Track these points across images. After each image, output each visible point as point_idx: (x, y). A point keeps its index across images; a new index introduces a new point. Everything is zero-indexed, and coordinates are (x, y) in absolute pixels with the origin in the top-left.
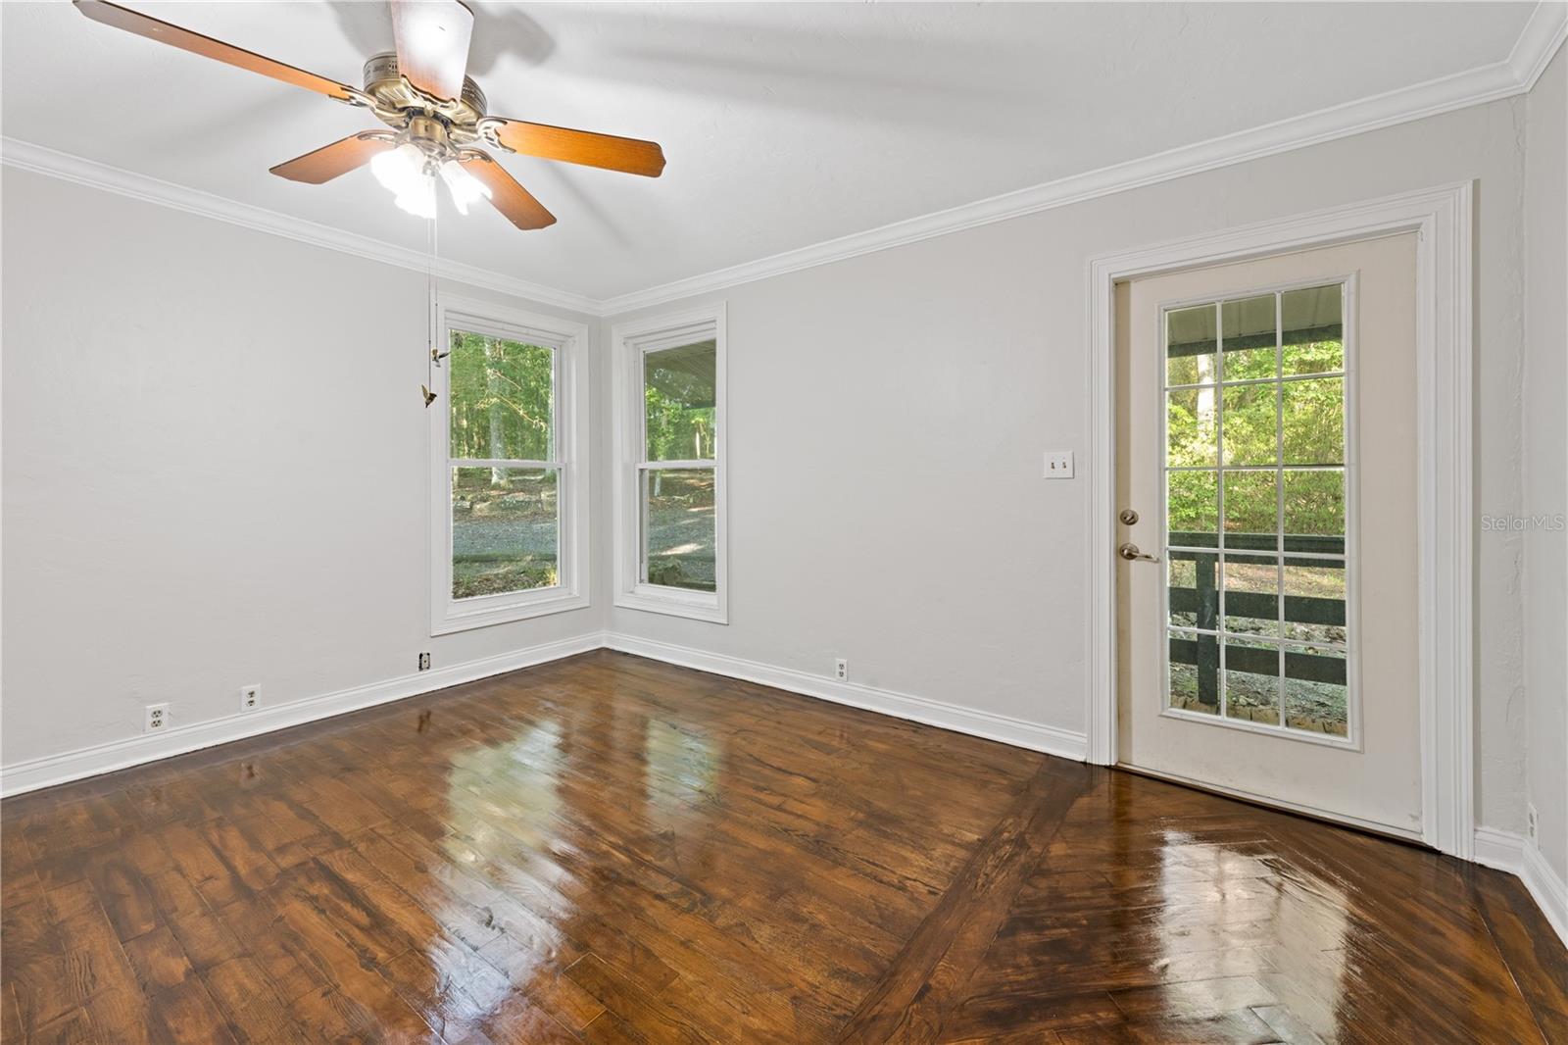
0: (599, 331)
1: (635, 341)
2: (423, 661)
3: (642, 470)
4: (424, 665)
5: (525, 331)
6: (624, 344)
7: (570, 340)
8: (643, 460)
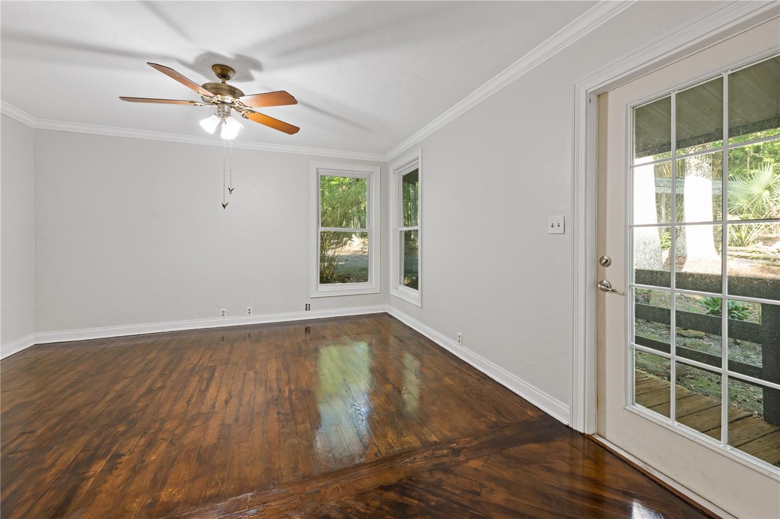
0: (384, 168)
1: (399, 171)
2: (308, 307)
3: (401, 231)
4: (308, 309)
5: (351, 172)
6: (394, 173)
7: (373, 174)
8: (402, 226)
